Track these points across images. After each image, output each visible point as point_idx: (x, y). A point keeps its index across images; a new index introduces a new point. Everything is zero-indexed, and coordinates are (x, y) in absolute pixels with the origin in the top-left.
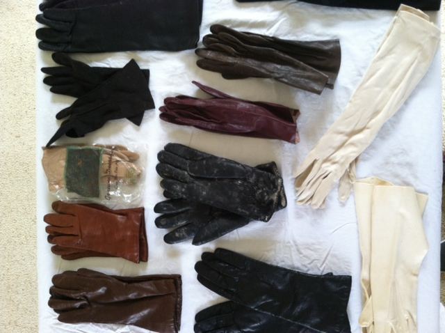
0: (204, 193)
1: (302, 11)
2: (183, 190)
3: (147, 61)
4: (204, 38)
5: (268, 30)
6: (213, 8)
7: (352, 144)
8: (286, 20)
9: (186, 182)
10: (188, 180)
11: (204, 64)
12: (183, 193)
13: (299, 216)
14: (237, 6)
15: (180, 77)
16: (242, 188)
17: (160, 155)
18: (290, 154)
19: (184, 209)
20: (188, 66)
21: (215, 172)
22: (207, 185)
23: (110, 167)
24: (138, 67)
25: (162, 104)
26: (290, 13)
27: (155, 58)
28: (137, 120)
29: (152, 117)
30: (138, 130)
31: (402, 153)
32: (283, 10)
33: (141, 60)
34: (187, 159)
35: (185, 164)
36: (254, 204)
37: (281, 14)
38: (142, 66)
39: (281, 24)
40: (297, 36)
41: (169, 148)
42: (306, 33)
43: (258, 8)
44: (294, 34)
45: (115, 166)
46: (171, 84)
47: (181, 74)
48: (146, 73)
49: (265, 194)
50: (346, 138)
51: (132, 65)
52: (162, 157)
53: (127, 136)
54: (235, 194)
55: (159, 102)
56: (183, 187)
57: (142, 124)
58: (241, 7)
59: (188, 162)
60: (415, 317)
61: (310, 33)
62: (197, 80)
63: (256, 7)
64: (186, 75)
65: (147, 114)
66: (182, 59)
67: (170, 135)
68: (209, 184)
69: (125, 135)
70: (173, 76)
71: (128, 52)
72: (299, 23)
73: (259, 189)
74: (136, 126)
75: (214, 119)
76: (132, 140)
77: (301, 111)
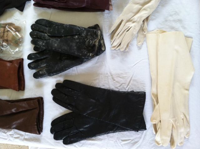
0: (56, 45)
2: (44, 44)
7: (144, 9)
9: (46, 40)
10: (47, 38)
12: (43, 46)
13: (113, 57)
16: (78, 41)
18: (108, 20)
19: (45, 57)
21: (62, 32)
23: (4, 34)
29: (29, 6)
30: (22, 14)
31: (175, 14)
34: (47, 27)
36: (85, 49)
41: (38, 22)
45: (7, 33)
50: (140, 7)
52: (33, 27)
53: (16, 18)
54: (74, 44)
56: (43, 42)
57: (24, 10)
59: (47, 29)
60: (188, 117)
68: (59, 40)
73: (87, 39)
74: (21, 12)
76: (18, 20)
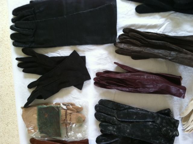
0: (128, 131)
1: (178, 18)
2: (115, 129)
3: (84, 51)
4: (119, 36)
5: (158, 29)
6: (123, 17)
8: (169, 24)
9: (116, 124)
11: (120, 52)
12: (114, 131)
14: (138, 16)
15: (105, 60)
16: (152, 127)
17: (96, 107)
20: (110, 53)
21: (134, 118)
22: (129, 126)
23: (66, 117)
24: (78, 55)
25: (95, 76)
26: (172, 19)
27: (88, 49)
28: (80, 86)
29: (89, 84)
30: (81, 92)
32: (167, 18)
33: (80, 51)
34: (114, 109)
35: (113, 113)
36: (161, 136)
37: (166, 20)
38: (81, 54)
39: (166, 26)
40: (176, 33)
41: (102, 102)
42: (182, 31)
43: (152, 17)
44: (175, 32)
45: (70, 116)
46: (100, 64)
47: (106, 57)
48: (84, 58)
49: (170, 131)
51: (75, 54)
52: (98, 109)
54: (148, 131)
55: (93, 75)
56: (114, 127)
57: (83, 89)
58: (140, 16)
59: (115, 111)
61: (184, 31)
62: (116, 62)
63: (150, 16)
64: (108, 58)
65: (86, 83)
66: (106, 49)
67: (101, 95)
68: (131, 125)
69: (73, 96)
70: (100, 59)
71: (71, 46)
72: (177, 25)
73: (164, 127)
74: (79, 90)
75: (131, 85)
76: (77, 99)
77: (182, 77)
